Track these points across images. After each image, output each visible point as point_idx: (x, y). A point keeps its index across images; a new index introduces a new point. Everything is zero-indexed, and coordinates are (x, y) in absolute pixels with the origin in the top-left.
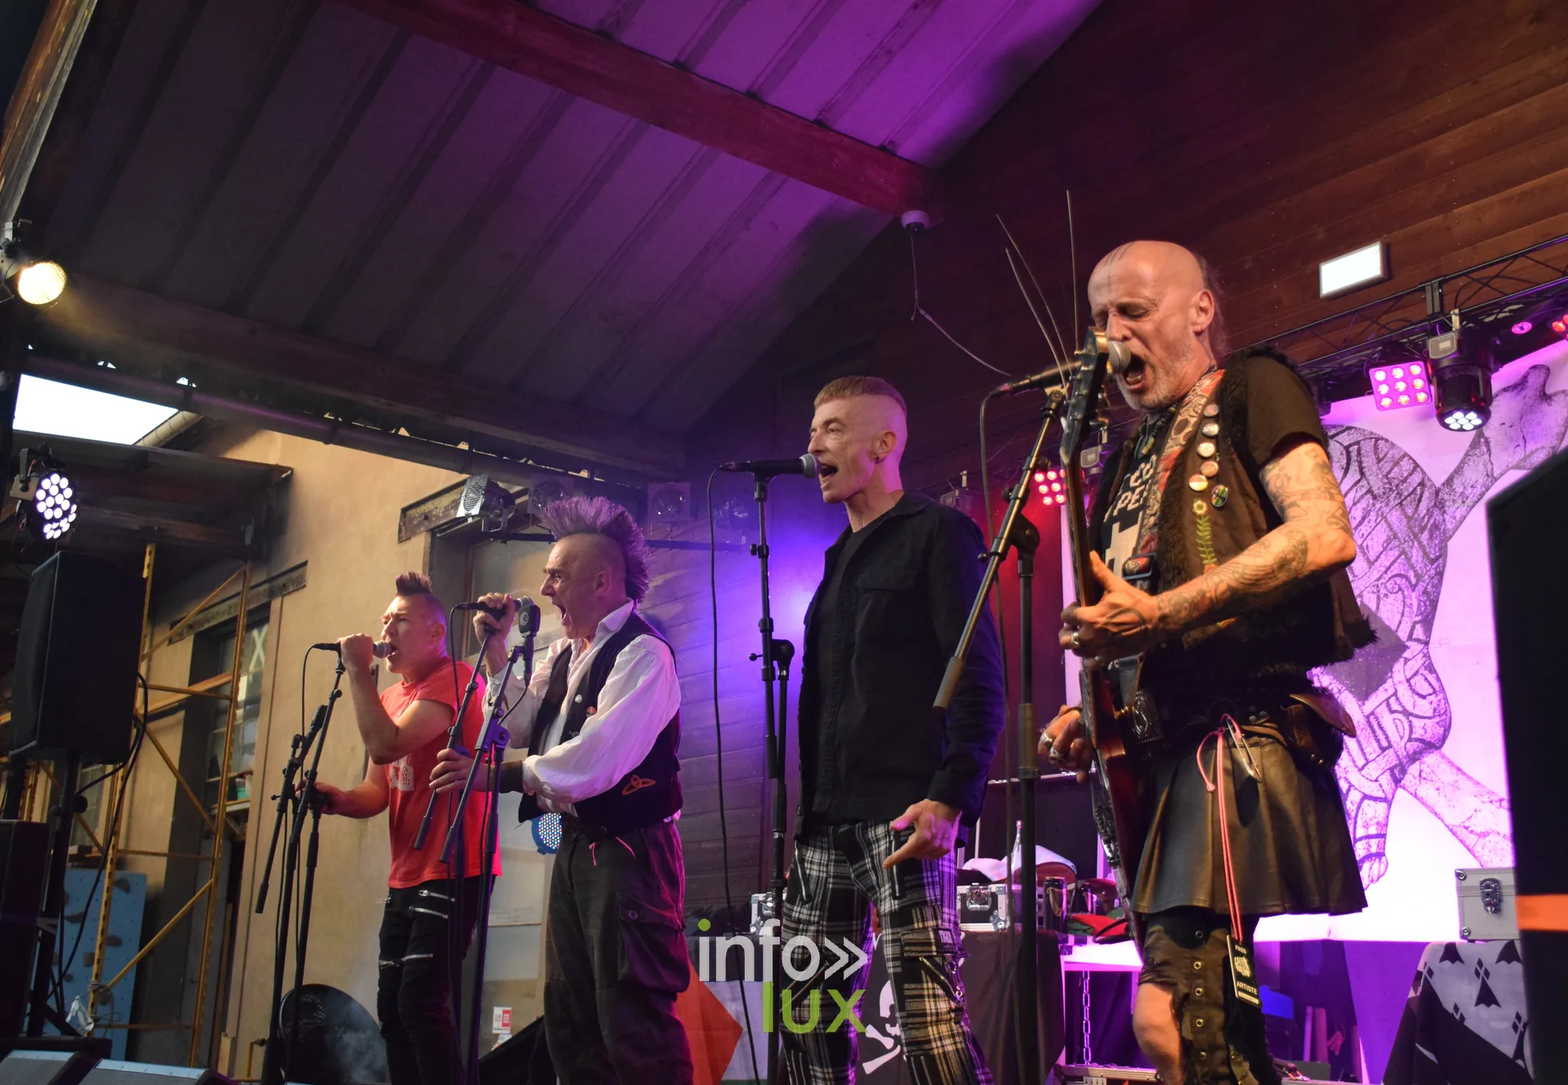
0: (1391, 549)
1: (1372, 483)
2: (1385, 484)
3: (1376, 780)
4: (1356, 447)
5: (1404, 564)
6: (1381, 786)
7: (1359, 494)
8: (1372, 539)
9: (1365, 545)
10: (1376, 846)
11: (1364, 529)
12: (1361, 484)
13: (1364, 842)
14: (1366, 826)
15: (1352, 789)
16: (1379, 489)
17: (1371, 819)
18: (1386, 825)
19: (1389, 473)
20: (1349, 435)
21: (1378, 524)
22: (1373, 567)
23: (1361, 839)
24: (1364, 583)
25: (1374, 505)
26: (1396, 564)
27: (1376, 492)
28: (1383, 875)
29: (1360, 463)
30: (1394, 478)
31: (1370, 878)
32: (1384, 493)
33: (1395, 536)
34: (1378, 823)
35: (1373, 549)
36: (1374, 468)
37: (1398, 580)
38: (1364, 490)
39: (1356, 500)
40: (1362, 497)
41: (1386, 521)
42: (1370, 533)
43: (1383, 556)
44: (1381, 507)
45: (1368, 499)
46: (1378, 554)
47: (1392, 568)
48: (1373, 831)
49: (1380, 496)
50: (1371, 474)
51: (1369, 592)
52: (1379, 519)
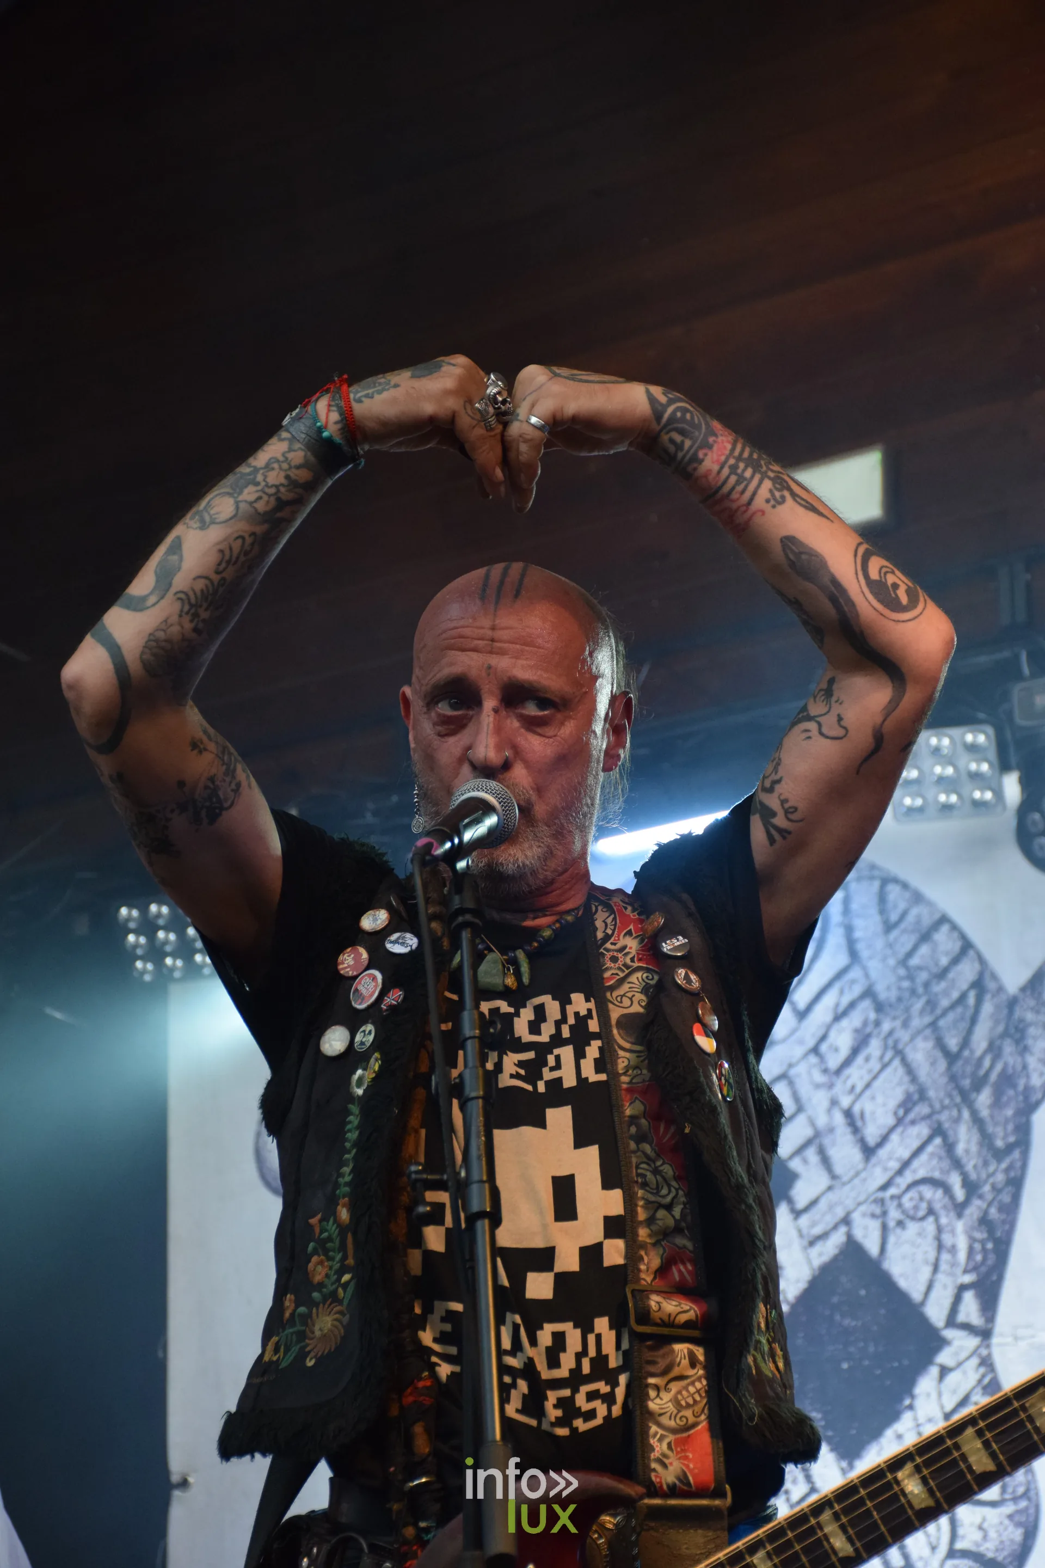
0: (913, 1122)
1: (873, 974)
2: (901, 979)
5: (940, 1158)
7: (845, 1000)
8: (873, 1098)
9: (856, 1109)
11: (857, 1074)
16: (888, 988)
19: (910, 954)
21: (884, 1066)
22: (874, 1160)
24: (853, 1194)
25: (877, 1024)
26: (924, 1157)
27: (883, 995)
29: (849, 929)
30: (920, 968)
32: (900, 999)
33: (922, 1095)
35: (874, 1120)
36: (879, 943)
37: (928, 1192)
38: (857, 990)
39: (841, 1009)
40: (852, 1005)
41: (905, 1063)
42: (868, 1086)
43: (895, 1137)
44: (891, 1033)
45: (866, 1009)
46: (884, 1131)
47: (916, 1164)
49: (891, 1006)
50: (871, 958)
51: (864, 1215)
52: (889, 1054)
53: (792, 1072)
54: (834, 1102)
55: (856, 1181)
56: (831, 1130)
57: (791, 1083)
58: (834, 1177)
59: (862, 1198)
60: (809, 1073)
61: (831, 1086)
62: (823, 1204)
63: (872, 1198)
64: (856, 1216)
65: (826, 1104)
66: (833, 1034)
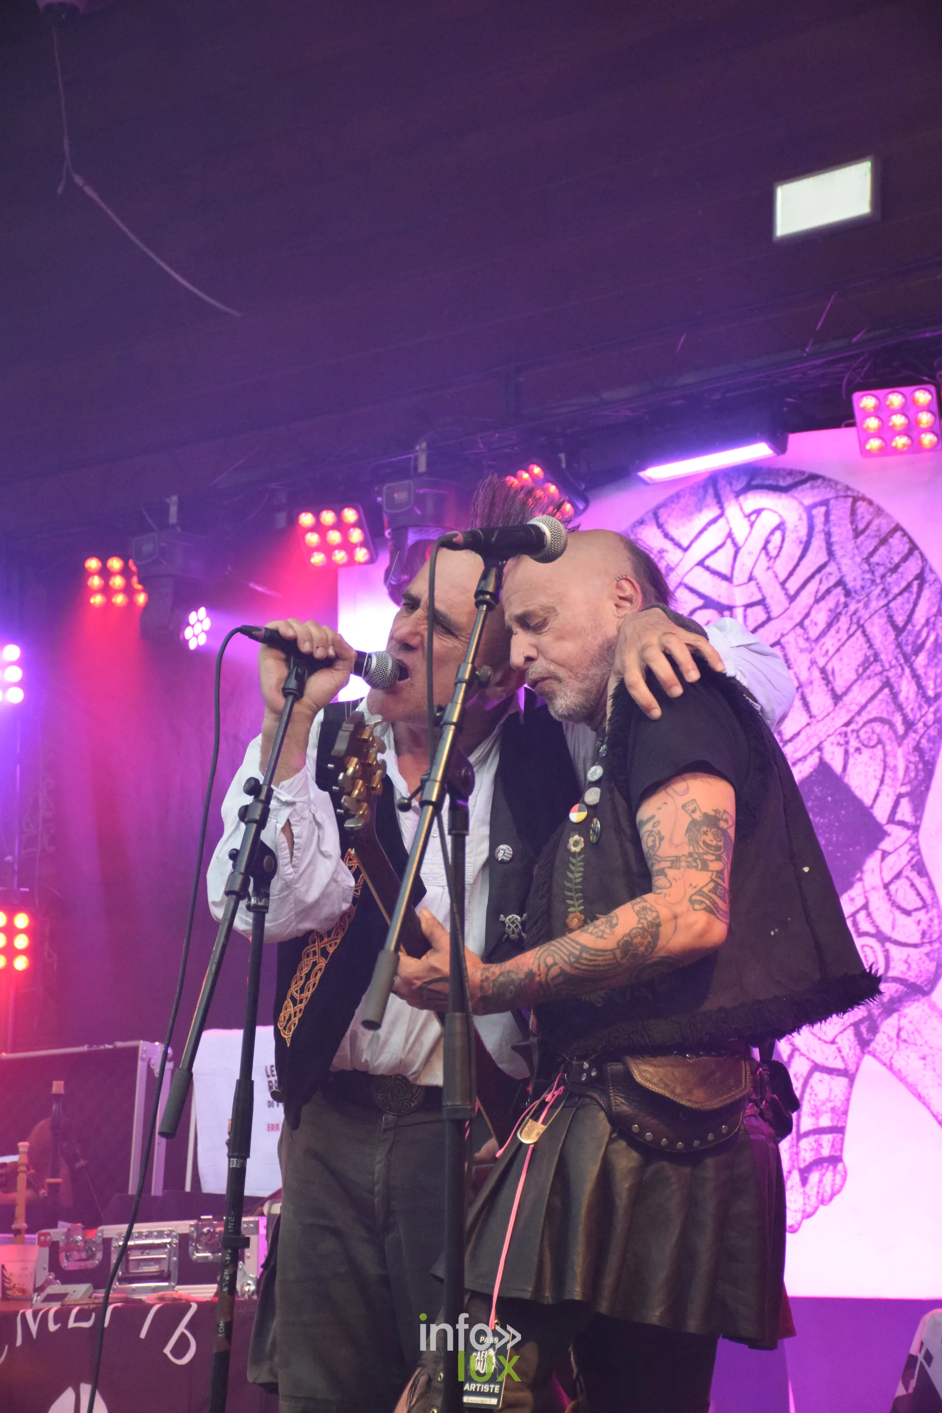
0: (869, 677)
1: (844, 569)
2: (864, 572)
3: (833, 1042)
4: (823, 509)
5: (888, 703)
6: (840, 1051)
7: (823, 588)
8: (841, 659)
9: (829, 668)
10: (830, 1145)
11: (830, 642)
12: (828, 569)
13: (811, 1139)
14: (816, 1114)
15: (797, 1054)
16: (855, 580)
17: (824, 1103)
18: (845, 1113)
19: (872, 554)
20: (813, 488)
21: (850, 637)
22: (840, 704)
23: (807, 1134)
24: (825, 729)
25: (846, 605)
26: (876, 702)
27: (850, 585)
28: (839, 1191)
29: (828, 535)
30: (878, 564)
31: (820, 1198)
32: (863, 587)
33: (876, 657)
34: (833, 1110)
35: (841, 676)
36: (850, 546)
37: (878, 727)
38: (833, 580)
39: (819, 594)
40: (828, 591)
41: (865, 634)
42: (838, 650)
43: (855, 688)
44: (855, 613)
45: (838, 594)
46: (848, 684)
47: (870, 707)
48: (825, 1121)
49: (856, 592)
50: (844, 556)
51: (832, 744)
52: (854, 627)
53: (783, 640)
54: (813, 662)
55: (827, 719)
56: (811, 683)
57: (783, 648)
58: (811, 717)
59: (830, 732)
60: (797, 642)
61: (812, 650)
62: (803, 734)
63: (838, 731)
64: (826, 745)
65: (807, 664)
66: (813, 613)
